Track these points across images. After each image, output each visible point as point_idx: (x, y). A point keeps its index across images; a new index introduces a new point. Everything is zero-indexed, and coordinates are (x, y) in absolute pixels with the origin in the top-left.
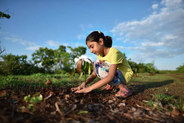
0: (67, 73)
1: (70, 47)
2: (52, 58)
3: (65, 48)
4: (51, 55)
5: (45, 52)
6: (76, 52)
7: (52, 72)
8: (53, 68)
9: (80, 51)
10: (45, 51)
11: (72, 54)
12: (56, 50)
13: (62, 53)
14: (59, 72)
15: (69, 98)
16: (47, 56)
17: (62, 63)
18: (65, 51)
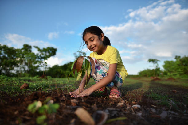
0: (38, 76)
1: (37, 47)
2: (13, 58)
3: (30, 47)
4: (12, 54)
5: (4, 51)
6: (44, 53)
7: (12, 74)
8: (14, 70)
9: (49, 52)
10: (3, 49)
11: (39, 55)
12: (19, 49)
13: (26, 53)
14: (22, 75)
15: (77, 103)
16: (6, 56)
17: (26, 64)
18: (31, 51)
